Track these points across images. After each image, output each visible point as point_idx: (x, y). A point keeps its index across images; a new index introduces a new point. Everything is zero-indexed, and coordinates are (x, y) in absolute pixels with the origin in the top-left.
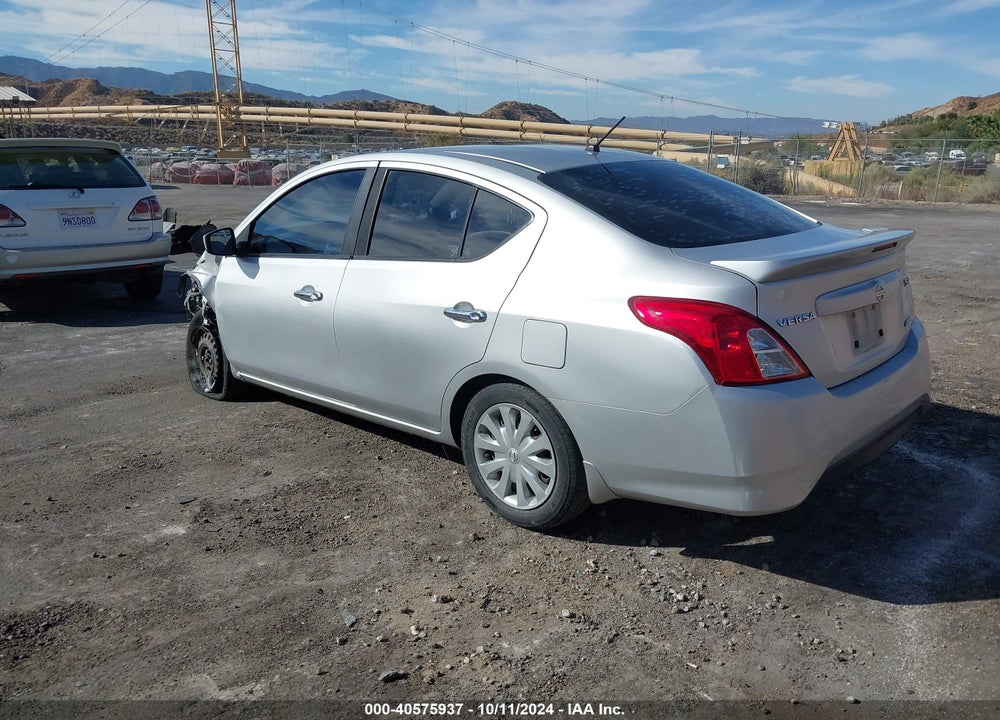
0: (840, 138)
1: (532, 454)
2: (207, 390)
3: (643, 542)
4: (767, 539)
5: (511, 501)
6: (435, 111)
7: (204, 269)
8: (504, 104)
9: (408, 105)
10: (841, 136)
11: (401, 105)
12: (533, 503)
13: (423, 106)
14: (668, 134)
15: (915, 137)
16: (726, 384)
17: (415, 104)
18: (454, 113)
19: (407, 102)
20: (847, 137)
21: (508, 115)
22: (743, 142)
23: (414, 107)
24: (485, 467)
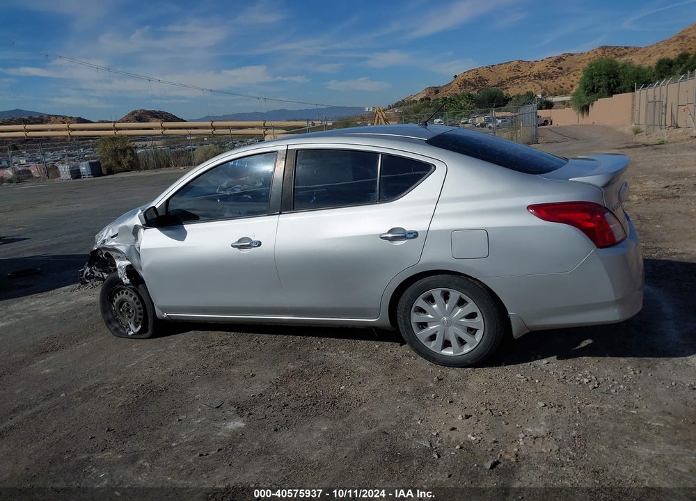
0: (377, 118)
1: (462, 318)
2: (131, 333)
3: (533, 358)
4: (589, 341)
5: (449, 352)
6: (81, 120)
7: (116, 242)
8: (136, 112)
9: (59, 118)
10: (377, 116)
11: (52, 118)
12: (467, 349)
13: (71, 118)
14: (268, 123)
15: (412, 114)
16: (601, 247)
17: (64, 117)
18: (97, 121)
19: (57, 116)
20: (381, 117)
21: (140, 119)
22: (328, 124)
23: (64, 119)
24: (422, 335)
